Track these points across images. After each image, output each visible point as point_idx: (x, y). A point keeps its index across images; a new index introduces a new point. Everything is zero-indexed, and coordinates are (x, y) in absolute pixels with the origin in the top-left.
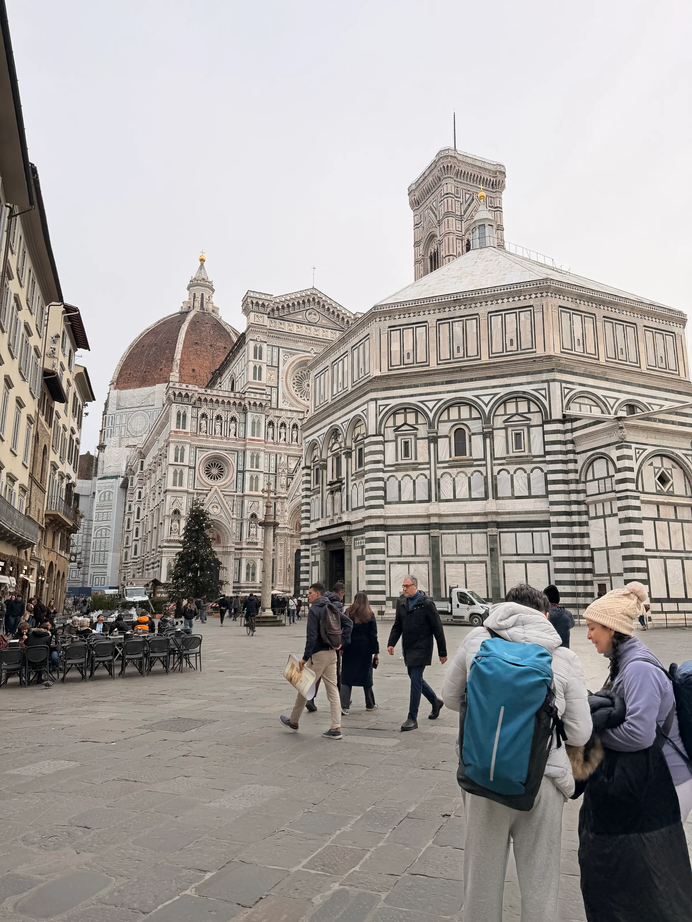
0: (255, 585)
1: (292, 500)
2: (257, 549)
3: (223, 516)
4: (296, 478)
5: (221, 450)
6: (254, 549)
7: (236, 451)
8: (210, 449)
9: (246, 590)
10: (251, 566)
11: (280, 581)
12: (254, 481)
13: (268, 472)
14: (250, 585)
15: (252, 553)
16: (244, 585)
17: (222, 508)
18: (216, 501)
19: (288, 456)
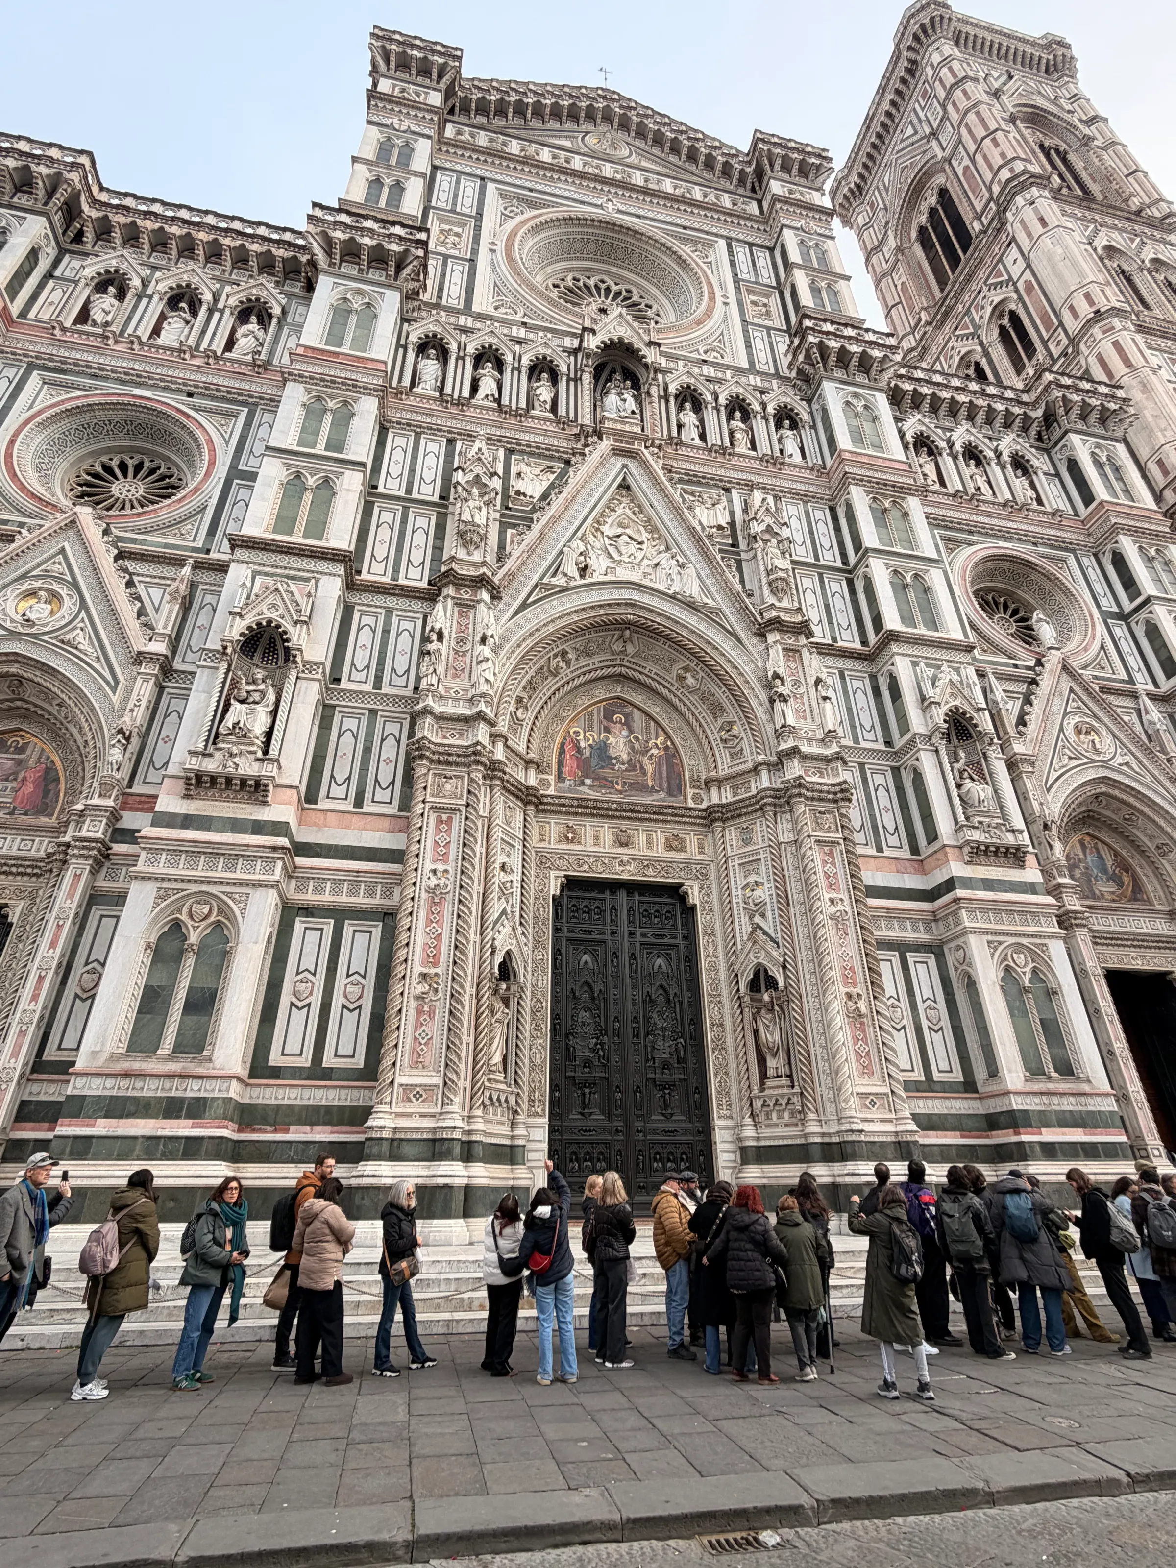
0: (193, 1090)
1: (524, 606)
2: (258, 828)
3: (84, 645)
4: (544, 521)
5: (166, 389)
6: (236, 826)
7: (244, 404)
8: (106, 378)
9: (102, 1127)
10: (194, 938)
11: (417, 1064)
12: (308, 497)
13: (402, 493)
14: (149, 1090)
15: (213, 852)
16: (94, 1088)
17: (83, 605)
18: (58, 568)
19: (511, 452)
